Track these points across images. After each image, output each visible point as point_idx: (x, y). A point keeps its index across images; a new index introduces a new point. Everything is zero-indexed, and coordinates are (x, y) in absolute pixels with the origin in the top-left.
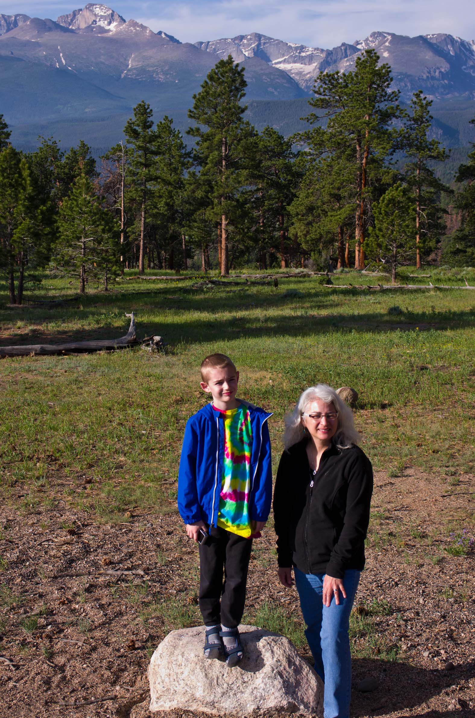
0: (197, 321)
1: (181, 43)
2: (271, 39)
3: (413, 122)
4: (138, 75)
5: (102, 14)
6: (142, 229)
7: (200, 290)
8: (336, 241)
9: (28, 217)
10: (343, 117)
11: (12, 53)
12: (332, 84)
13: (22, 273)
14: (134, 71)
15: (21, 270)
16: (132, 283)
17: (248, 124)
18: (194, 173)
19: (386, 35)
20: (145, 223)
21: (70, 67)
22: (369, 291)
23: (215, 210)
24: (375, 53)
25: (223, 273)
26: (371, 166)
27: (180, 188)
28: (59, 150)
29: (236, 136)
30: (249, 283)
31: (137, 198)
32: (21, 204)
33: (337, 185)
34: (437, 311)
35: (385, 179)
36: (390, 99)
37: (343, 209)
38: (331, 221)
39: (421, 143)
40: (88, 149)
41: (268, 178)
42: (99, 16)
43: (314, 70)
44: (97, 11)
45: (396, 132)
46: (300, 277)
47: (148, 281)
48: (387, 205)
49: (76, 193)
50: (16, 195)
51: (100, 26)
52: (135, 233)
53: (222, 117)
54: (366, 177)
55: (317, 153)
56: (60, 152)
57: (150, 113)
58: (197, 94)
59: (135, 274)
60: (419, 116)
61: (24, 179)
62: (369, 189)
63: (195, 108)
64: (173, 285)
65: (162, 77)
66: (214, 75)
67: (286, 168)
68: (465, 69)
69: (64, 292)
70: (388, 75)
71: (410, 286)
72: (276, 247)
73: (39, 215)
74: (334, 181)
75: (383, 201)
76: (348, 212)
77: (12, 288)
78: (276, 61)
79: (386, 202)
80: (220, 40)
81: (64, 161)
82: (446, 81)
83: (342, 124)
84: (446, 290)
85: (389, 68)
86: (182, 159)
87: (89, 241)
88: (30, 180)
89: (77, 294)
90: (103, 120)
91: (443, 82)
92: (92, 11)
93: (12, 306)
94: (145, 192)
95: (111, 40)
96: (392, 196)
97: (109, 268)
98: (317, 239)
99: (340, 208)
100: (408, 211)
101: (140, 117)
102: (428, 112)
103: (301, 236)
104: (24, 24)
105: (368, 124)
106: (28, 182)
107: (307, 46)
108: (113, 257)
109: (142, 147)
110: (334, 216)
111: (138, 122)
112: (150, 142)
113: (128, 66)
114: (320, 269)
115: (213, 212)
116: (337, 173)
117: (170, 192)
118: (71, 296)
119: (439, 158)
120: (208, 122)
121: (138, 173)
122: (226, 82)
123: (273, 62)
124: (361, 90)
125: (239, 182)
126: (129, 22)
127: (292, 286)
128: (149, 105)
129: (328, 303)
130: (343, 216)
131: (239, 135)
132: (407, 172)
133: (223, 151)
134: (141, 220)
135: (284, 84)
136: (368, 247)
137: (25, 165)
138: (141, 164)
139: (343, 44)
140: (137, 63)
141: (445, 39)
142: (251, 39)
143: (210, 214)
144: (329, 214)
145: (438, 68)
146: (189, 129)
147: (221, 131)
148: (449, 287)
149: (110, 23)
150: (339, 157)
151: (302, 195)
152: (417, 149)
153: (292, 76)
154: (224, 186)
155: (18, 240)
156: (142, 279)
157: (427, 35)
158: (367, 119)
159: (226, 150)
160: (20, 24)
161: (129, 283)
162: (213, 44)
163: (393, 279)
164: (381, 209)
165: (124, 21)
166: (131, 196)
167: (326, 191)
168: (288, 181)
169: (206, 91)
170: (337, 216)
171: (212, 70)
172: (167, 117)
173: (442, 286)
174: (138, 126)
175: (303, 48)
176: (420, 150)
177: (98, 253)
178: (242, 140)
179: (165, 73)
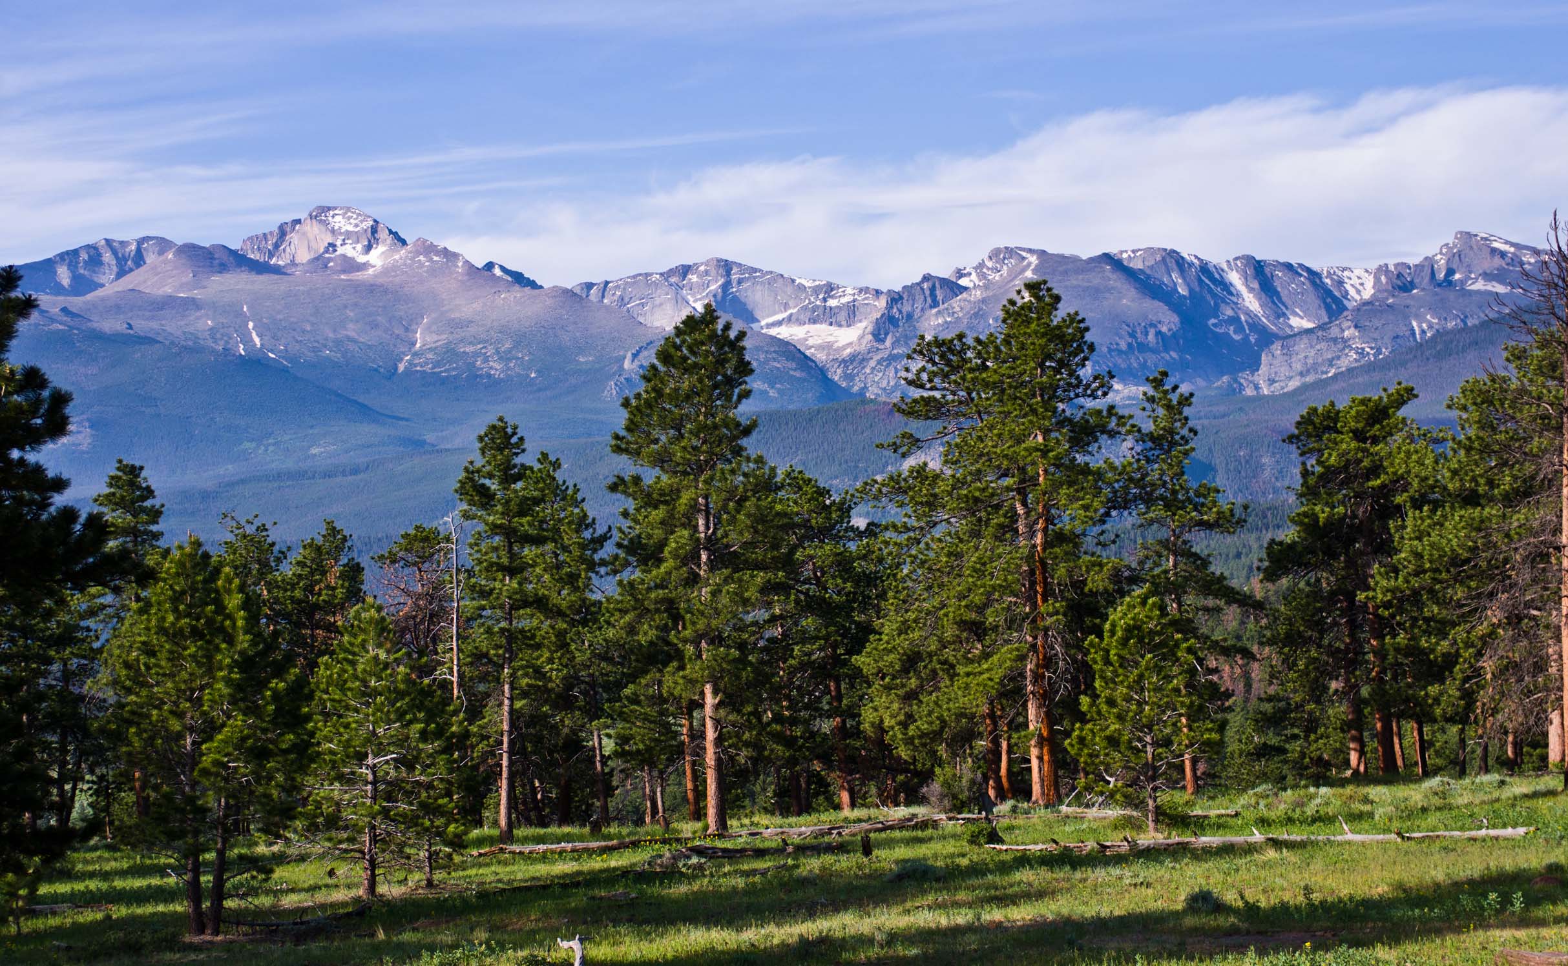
0: (705, 952)
1: (541, 287)
2: (755, 270)
3: (1150, 444)
4: (437, 364)
5: (350, 228)
6: (506, 727)
7: (671, 874)
8: (980, 735)
9: (240, 710)
10: (980, 439)
11: (130, 327)
12: (948, 363)
13: (221, 853)
14: (430, 356)
15: (219, 845)
16: (487, 865)
17: (760, 460)
18: (631, 584)
19: (1024, 254)
20: (512, 711)
21: (272, 351)
22: (1102, 857)
23: (688, 672)
24: (1049, 290)
25: (712, 828)
26: (1057, 550)
27: (584, 623)
28: (273, 544)
29: (732, 492)
30: (790, 849)
31: (492, 652)
32: (223, 678)
33: (977, 598)
34: (1316, 897)
35: (1093, 581)
36: (1089, 392)
37: (995, 658)
38: (967, 686)
39: (1174, 492)
40: (345, 539)
41: (798, 591)
42: (341, 234)
43: (861, 337)
44: (339, 221)
45: (1112, 467)
46: (915, 827)
47: (529, 858)
48: (1124, 642)
49: (352, 644)
50: (210, 657)
51: (344, 256)
52: (488, 738)
53: (694, 448)
54: (1045, 579)
55: (922, 524)
56: (276, 549)
57: (517, 445)
58: (631, 396)
59: (491, 840)
60: (1163, 429)
61: (230, 617)
62: (1057, 605)
63: (628, 429)
64: (597, 864)
65: (496, 367)
66: (672, 351)
67: (839, 564)
68: (1215, 325)
69: (321, 897)
70: (1083, 337)
71: (1204, 839)
72: (825, 758)
73: (268, 703)
74: (969, 590)
75: (1113, 632)
76: (1008, 664)
77: (194, 892)
78: (770, 320)
79: (1120, 634)
80: (634, 277)
81: (288, 570)
82: (1173, 354)
83: (981, 455)
84: (1302, 845)
85: (1083, 320)
86: (588, 553)
87: (382, 762)
88: (245, 618)
89: (357, 900)
90: (355, 471)
91: (1167, 357)
92: (324, 223)
93: (197, 939)
94: (511, 635)
95: (372, 289)
96: (1133, 619)
97: (438, 827)
98: (933, 732)
99: (986, 656)
100: (1174, 654)
101: (494, 456)
102: (1186, 419)
103: (892, 728)
104: (162, 258)
105: (1044, 452)
106: (240, 623)
107: (841, 283)
108: (446, 800)
109: (501, 526)
110: (975, 674)
111: (488, 468)
112: (522, 514)
113: (414, 344)
114: (958, 807)
115: (684, 677)
116: (975, 570)
117: (561, 634)
118: (344, 904)
119: (1219, 526)
120: (661, 460)
121: (492, 590)
122: (703, 366)
123: (763, 323)
124: (1022, 374)
125: (746, 602)
126: (415, 244)
127: (903, 852)
128: (515, 428)
129: (1016, 889)
130: (997, 675)
131: (741, 489)
132: (1141, 563)
133: (702, 528)
134: (501, 704)
135: (792, 373)
136: (1085, 745)
137: (230, 583)
138: (502, 568)
139: (927, 278)
140: (435, 338)
141: (1164, 259)
142: (707, 273)
143: (676, 683)
144: (961, 669)
145: (1152, 325)
146: (615, 480)
147: (696, 480)
148: (1304, 837)
149: (368, 248)
150: (976, 534)
151: (889, 627)
152: (1167, 507)
153: (808, 353)
154: (709, 611)
155: (214, 770)
156: (513, 853)
157: (1122, 252)
158: (1040, 439)
159: (708, 528)
160: (150, 258)
161: (480, 865)
162: (618, 287)
163: (1151, 825)
164: (1108, 652)
165: (404, 242)
166: (476, 648)
167: (951, 615)
168: (848, 594)
169: (654, 389)
170: (981, 673)
171: (667, 339)
172: (545, 456)
173: (1286, 837)
174: (490, 476)
175: (832, 290)
176: (1173, 509)
177: (408, 794)
178: (746, 499)
179: (505, 358)
